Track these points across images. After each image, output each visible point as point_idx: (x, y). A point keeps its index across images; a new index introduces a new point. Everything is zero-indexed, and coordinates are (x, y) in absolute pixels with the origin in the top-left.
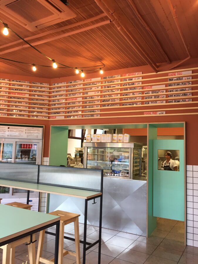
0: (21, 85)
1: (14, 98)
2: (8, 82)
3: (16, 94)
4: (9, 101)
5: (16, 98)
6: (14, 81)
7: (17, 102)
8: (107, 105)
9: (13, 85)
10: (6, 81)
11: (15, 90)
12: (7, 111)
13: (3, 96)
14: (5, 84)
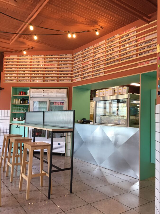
0: (52, 58)
1: (48, 68)
2: (44, 57)
3: (49, 65)
4: (44, 71)
5: (49, 68)
6: (47, 56)
7: (50, 71)
8: (109, 63)
9: (47, 59)
10: (43, 57)
11: (48, 62)
12: (44, 78)
13: (40, 68)
14: (42, 59)
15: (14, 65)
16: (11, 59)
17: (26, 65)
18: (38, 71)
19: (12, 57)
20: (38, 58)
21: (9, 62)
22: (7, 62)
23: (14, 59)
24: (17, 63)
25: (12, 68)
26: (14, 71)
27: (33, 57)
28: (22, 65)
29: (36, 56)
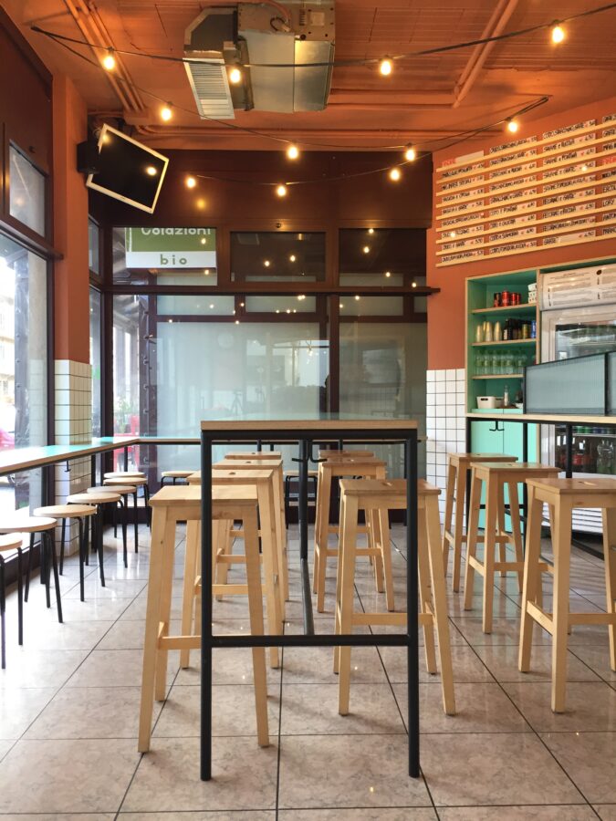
1: (614, 173)
2: (595, 128)
6: (611, 119)
9: (608, 134)
10: (588, 128)
12: (596, 221)
13: (581, 178)
14: (584, 138)
15: (471, 192)
16: (461, 170)
17: (519, 180)
18: (569, 195)
19: (462, 161)
20: (570, 141)
21: (452, 184)
22: (444, 188)
23: (469, 167)
24: (482, 182)
25: (463, 206)
26: (471, 218)
27: (547, 140)
28: (501, 187)
29: (559, 132)
